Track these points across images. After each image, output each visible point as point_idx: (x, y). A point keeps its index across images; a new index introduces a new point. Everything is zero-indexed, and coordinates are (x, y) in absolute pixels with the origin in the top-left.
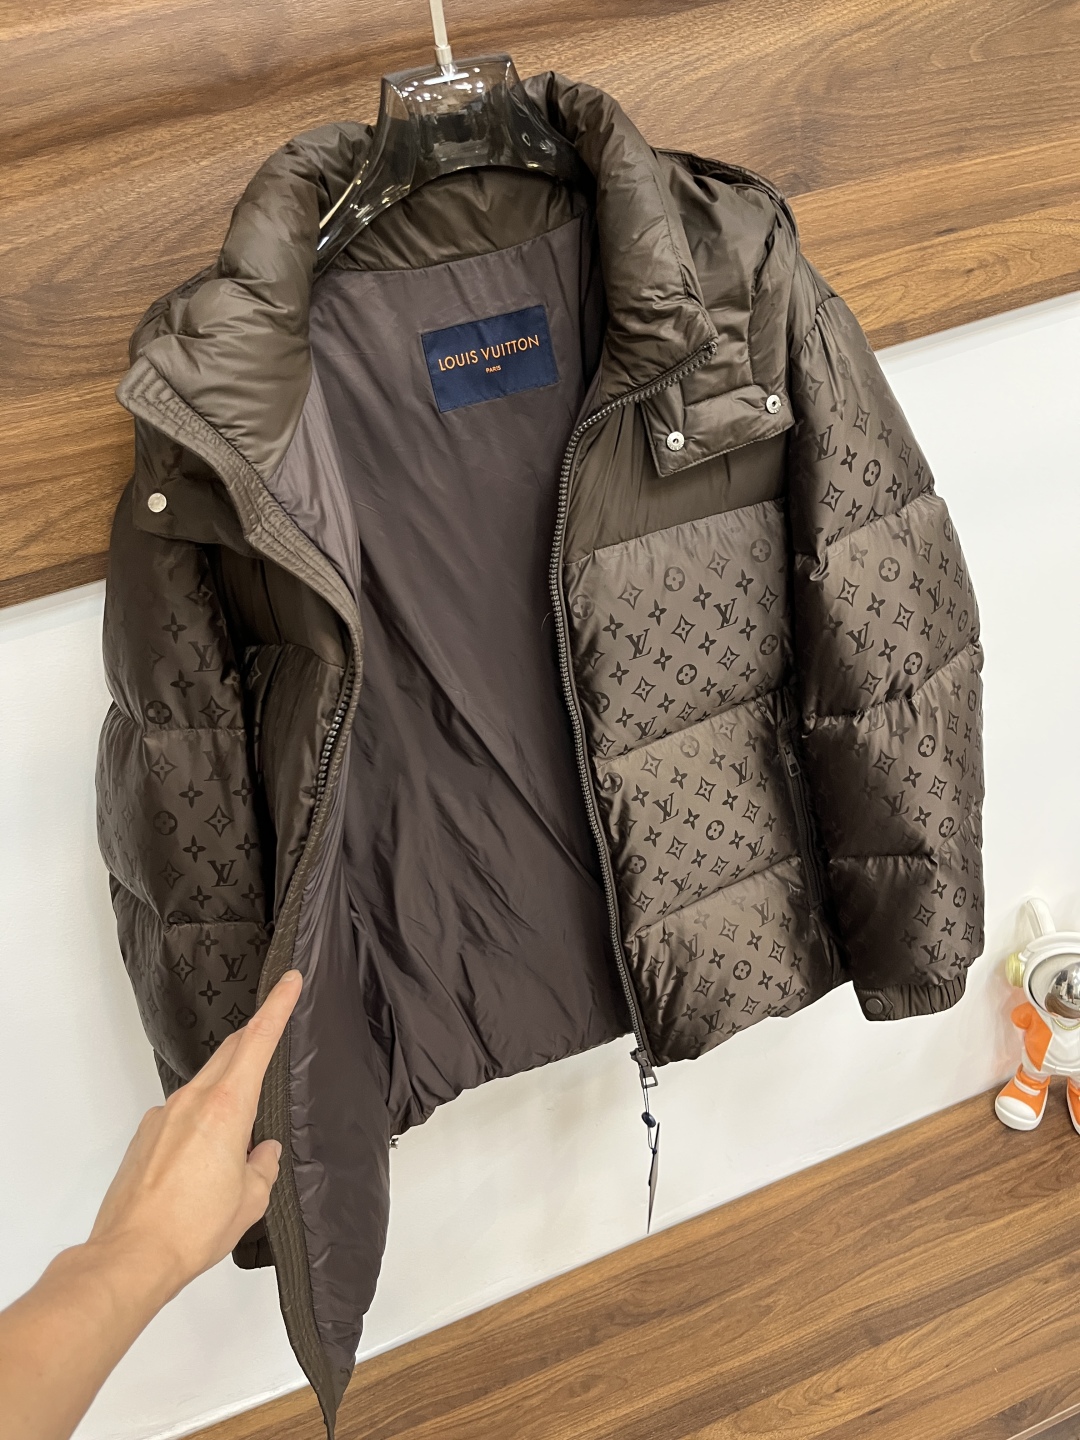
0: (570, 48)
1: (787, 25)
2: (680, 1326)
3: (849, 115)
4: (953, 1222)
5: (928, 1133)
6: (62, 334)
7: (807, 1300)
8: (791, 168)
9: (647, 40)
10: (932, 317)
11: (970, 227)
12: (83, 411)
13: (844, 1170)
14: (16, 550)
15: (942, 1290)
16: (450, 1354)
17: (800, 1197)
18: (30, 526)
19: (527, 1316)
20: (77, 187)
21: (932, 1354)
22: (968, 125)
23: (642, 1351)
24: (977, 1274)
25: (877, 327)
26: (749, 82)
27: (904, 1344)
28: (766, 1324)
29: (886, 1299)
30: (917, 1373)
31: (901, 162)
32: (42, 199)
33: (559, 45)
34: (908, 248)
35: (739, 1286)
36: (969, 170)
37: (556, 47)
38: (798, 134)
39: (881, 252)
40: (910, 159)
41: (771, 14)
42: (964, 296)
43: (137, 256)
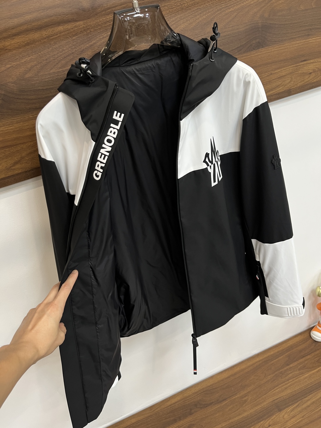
2: (218, 407)
3: (275, 24)
4: (301, 371)
5: (291, 343)
6: (27, 95)
7: (257, 398)
8: (258, 40)
10: (299, 88)
11: (311, 59)
13: (265, 356)
14: (11, 167)
15: (299, 393)
16: (146, 419)
17: (252, 365)
18: (15, 159)
19: (169, 406)
21: (298, 413)
22: (310, 28)
23: (206, 416)
24: (310, 387)
25: (283, 91)
26: (246, 13)
27: (289, 410)
29: (282, 396)
30: (293, 420)
31: (291, 39)
34: (292, 66)
35: (235, 394)
36: (311, 42)
38: (260, 29)
39: (284, 67)
40: (294, 38)
42: (308, 81)
43: (52, 69)
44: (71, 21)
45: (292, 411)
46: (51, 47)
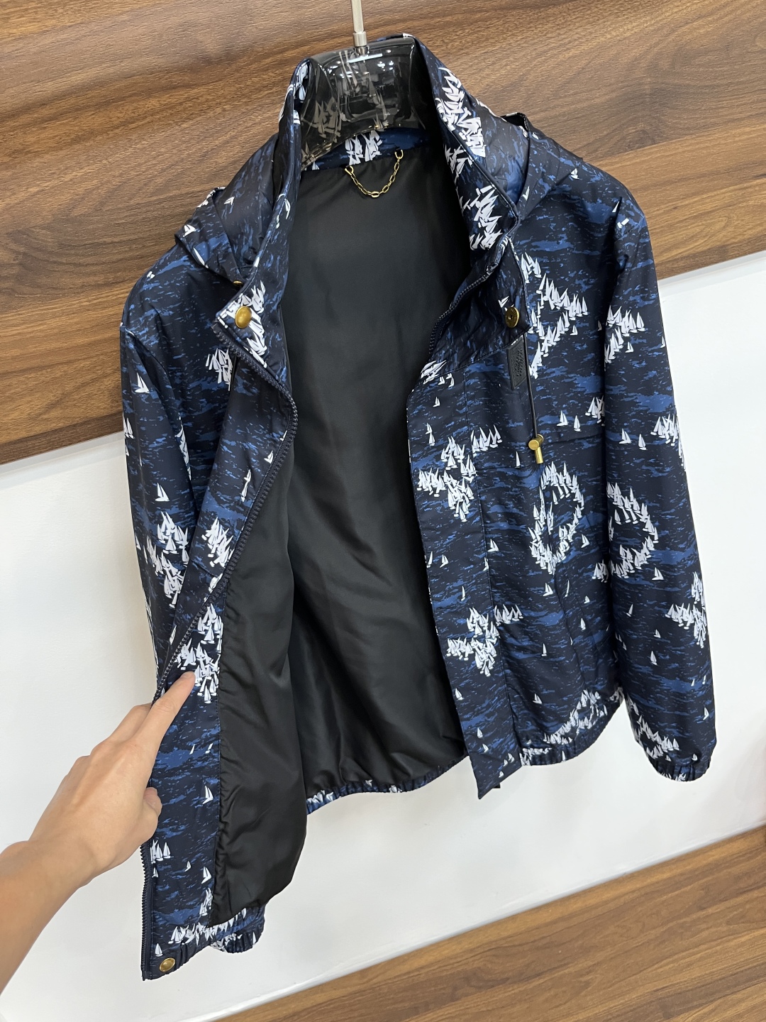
0: (469, 34)
1: (642, 15)
3: (688, 85)
5: (716, 855)
6: (77, 255)
8: (641, 126)
9: (531, 27)
10: (749, 241)
12: (90, 313)
14: (40, 414)
17: (615, 899)
18: (51, 397)
19: (405, 974)
20: (88, 144)
25: (705, 248)
26: (610, 60)
29: (678, 983)
31: (729, 122)
32: (62, 153)
33: (460, 32)
34: (732, 188)
35: (565, 965)
37: (458, 33)
38: (647, 100)
40: (736, 120)
41: (630, 7)
43: (134, 196)
44: (179, 87)
46: (130, 147)
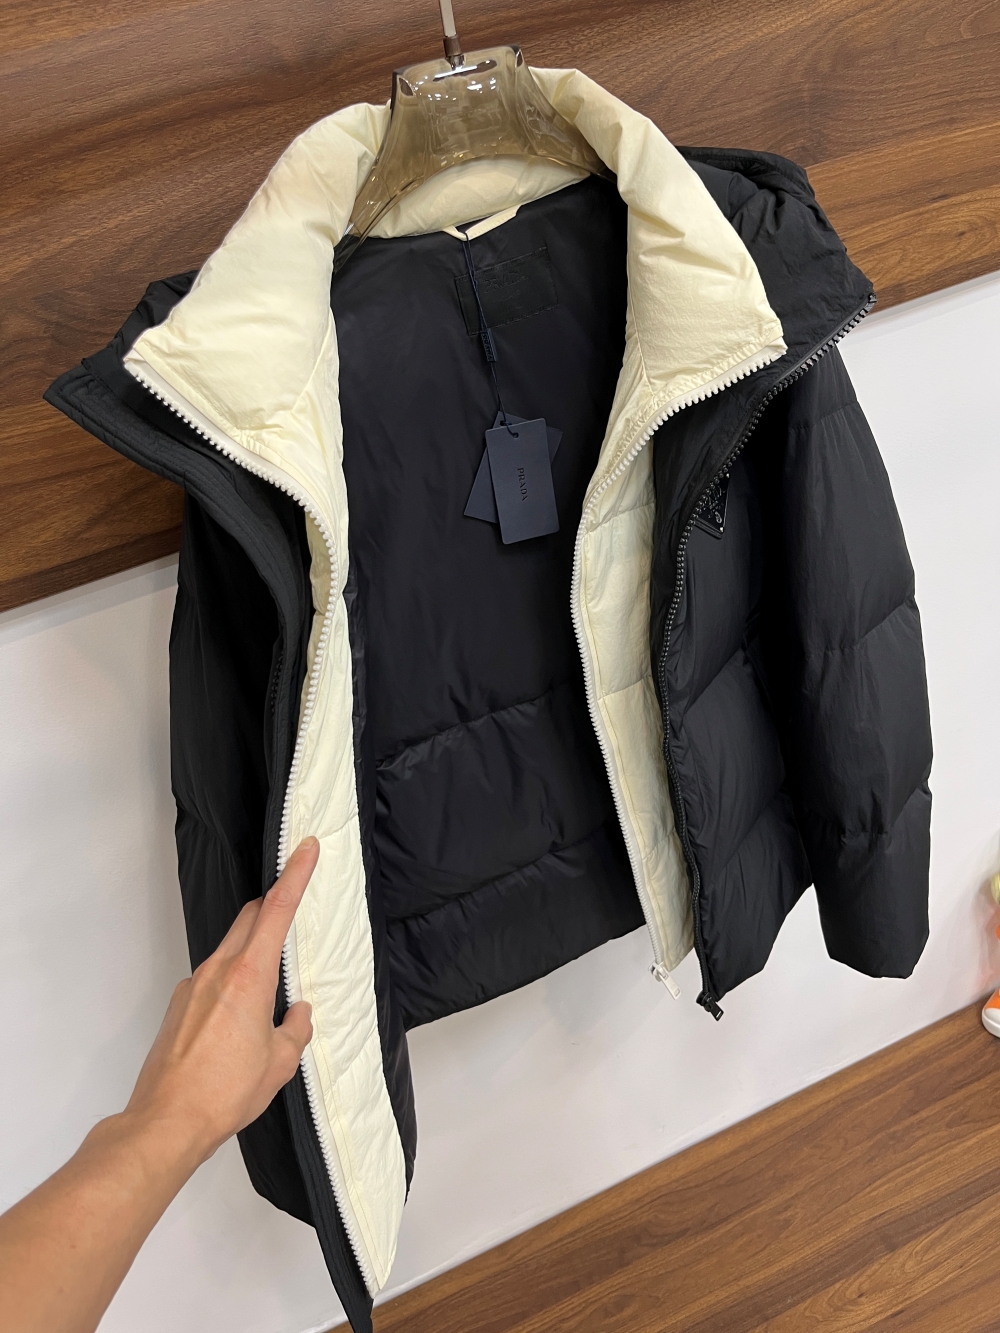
2: (705, 1243)
4: (953, 1130)
11: (962, 193)
13: (846, 1086)
15: (949, 1195)
16: (486, 1282)
21: (947, 1255)
22: (959, 98)
23: (669, 1269)
24: (978, 1179)
27: (918, 1248)
28: (787, 1237)
30: (932, 1276)
36: (960, 140)
39: (881, 218)
42: (956, 257)
45: (927, 1250)
